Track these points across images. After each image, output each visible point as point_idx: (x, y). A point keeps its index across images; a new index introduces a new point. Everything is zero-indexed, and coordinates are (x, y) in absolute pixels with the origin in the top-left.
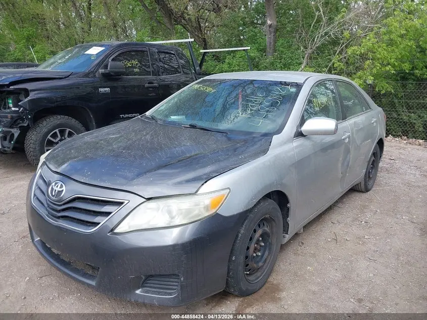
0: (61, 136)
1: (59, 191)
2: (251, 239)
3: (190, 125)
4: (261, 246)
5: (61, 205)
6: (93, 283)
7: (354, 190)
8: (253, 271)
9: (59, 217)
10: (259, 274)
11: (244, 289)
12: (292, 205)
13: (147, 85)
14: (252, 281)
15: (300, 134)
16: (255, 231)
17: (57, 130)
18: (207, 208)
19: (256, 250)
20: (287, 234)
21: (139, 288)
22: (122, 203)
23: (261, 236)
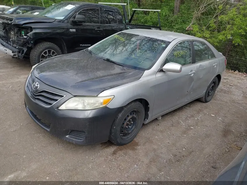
0: (49, 53)
1: (36, 87)
2: (125, 120)
3: (107, 59)
4: (131, 123)
5: (37, 93)
6: (48, 130)
7: (199, 100)
8: (125, 135)
9: (36, 99)
10: (129, 136)
11: (119, 142)
12: (150, 106)
13: (96, 29)
14: (125, 139)
15: (161, 71)
16: (128, 116)
17: (47, 50)
18: (101, 104)
19: (127, 125)
20: (147, 119)
21: (68, 135)
22: (63, 96)
23: (131, 118)
